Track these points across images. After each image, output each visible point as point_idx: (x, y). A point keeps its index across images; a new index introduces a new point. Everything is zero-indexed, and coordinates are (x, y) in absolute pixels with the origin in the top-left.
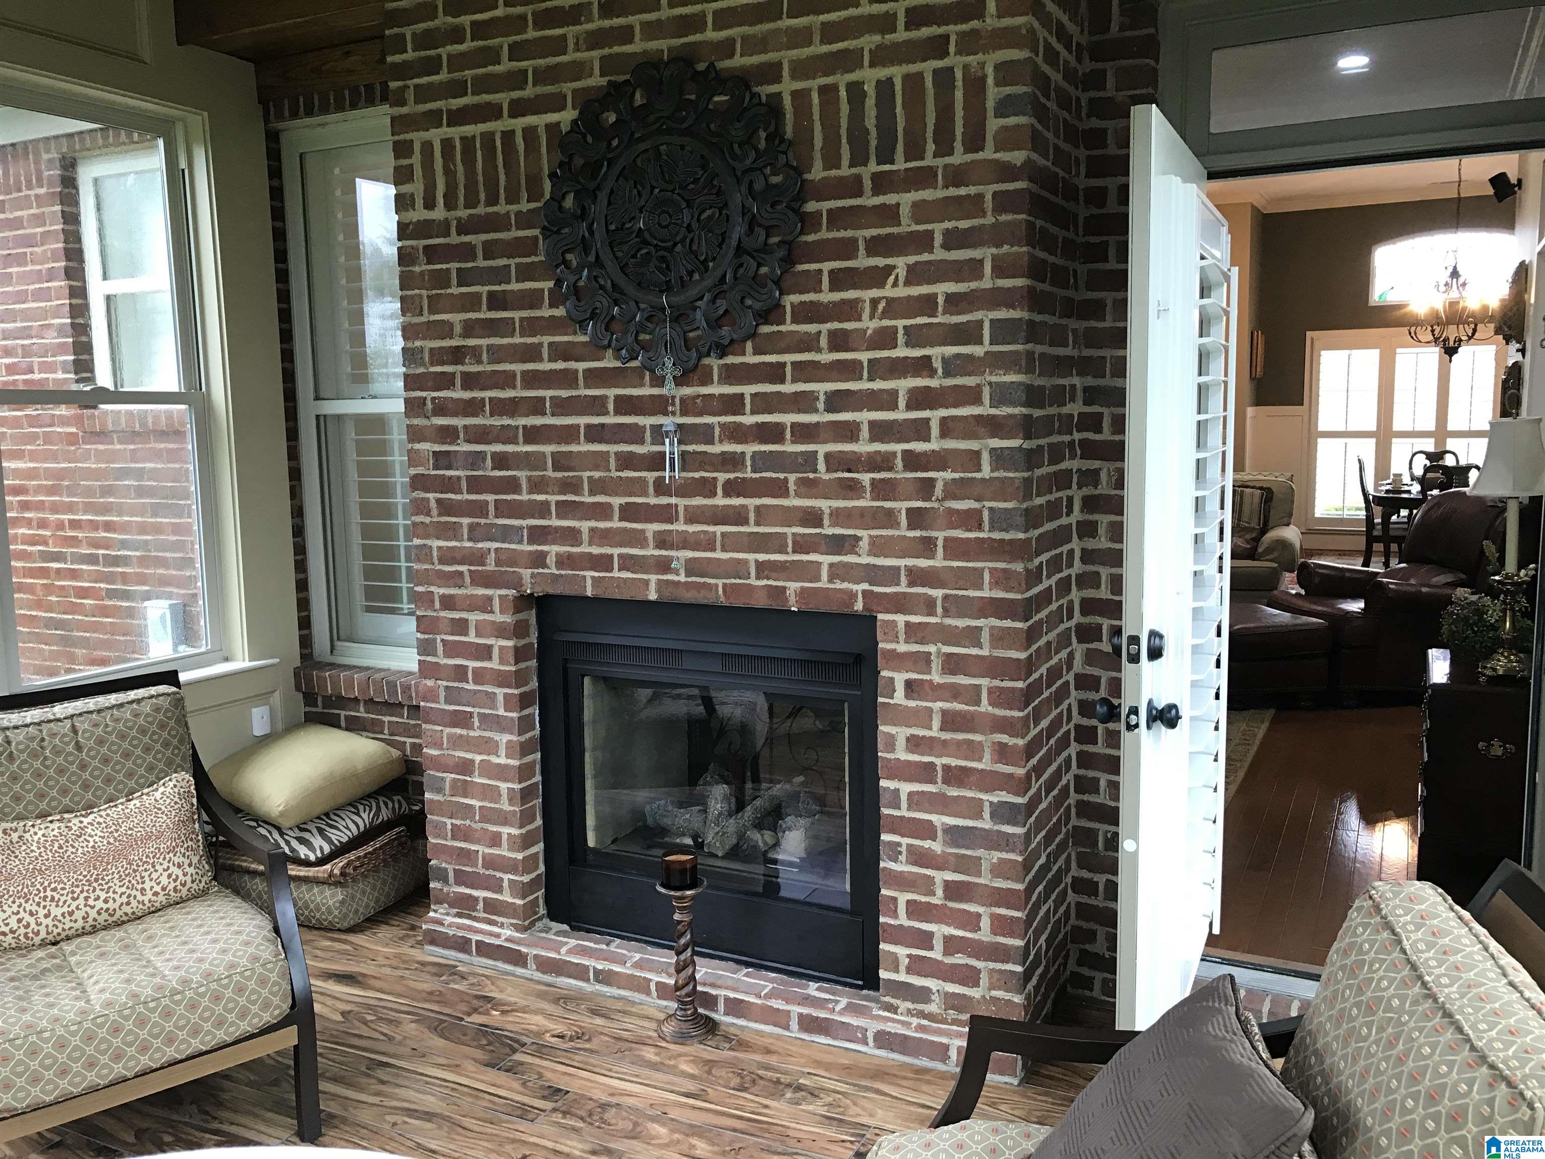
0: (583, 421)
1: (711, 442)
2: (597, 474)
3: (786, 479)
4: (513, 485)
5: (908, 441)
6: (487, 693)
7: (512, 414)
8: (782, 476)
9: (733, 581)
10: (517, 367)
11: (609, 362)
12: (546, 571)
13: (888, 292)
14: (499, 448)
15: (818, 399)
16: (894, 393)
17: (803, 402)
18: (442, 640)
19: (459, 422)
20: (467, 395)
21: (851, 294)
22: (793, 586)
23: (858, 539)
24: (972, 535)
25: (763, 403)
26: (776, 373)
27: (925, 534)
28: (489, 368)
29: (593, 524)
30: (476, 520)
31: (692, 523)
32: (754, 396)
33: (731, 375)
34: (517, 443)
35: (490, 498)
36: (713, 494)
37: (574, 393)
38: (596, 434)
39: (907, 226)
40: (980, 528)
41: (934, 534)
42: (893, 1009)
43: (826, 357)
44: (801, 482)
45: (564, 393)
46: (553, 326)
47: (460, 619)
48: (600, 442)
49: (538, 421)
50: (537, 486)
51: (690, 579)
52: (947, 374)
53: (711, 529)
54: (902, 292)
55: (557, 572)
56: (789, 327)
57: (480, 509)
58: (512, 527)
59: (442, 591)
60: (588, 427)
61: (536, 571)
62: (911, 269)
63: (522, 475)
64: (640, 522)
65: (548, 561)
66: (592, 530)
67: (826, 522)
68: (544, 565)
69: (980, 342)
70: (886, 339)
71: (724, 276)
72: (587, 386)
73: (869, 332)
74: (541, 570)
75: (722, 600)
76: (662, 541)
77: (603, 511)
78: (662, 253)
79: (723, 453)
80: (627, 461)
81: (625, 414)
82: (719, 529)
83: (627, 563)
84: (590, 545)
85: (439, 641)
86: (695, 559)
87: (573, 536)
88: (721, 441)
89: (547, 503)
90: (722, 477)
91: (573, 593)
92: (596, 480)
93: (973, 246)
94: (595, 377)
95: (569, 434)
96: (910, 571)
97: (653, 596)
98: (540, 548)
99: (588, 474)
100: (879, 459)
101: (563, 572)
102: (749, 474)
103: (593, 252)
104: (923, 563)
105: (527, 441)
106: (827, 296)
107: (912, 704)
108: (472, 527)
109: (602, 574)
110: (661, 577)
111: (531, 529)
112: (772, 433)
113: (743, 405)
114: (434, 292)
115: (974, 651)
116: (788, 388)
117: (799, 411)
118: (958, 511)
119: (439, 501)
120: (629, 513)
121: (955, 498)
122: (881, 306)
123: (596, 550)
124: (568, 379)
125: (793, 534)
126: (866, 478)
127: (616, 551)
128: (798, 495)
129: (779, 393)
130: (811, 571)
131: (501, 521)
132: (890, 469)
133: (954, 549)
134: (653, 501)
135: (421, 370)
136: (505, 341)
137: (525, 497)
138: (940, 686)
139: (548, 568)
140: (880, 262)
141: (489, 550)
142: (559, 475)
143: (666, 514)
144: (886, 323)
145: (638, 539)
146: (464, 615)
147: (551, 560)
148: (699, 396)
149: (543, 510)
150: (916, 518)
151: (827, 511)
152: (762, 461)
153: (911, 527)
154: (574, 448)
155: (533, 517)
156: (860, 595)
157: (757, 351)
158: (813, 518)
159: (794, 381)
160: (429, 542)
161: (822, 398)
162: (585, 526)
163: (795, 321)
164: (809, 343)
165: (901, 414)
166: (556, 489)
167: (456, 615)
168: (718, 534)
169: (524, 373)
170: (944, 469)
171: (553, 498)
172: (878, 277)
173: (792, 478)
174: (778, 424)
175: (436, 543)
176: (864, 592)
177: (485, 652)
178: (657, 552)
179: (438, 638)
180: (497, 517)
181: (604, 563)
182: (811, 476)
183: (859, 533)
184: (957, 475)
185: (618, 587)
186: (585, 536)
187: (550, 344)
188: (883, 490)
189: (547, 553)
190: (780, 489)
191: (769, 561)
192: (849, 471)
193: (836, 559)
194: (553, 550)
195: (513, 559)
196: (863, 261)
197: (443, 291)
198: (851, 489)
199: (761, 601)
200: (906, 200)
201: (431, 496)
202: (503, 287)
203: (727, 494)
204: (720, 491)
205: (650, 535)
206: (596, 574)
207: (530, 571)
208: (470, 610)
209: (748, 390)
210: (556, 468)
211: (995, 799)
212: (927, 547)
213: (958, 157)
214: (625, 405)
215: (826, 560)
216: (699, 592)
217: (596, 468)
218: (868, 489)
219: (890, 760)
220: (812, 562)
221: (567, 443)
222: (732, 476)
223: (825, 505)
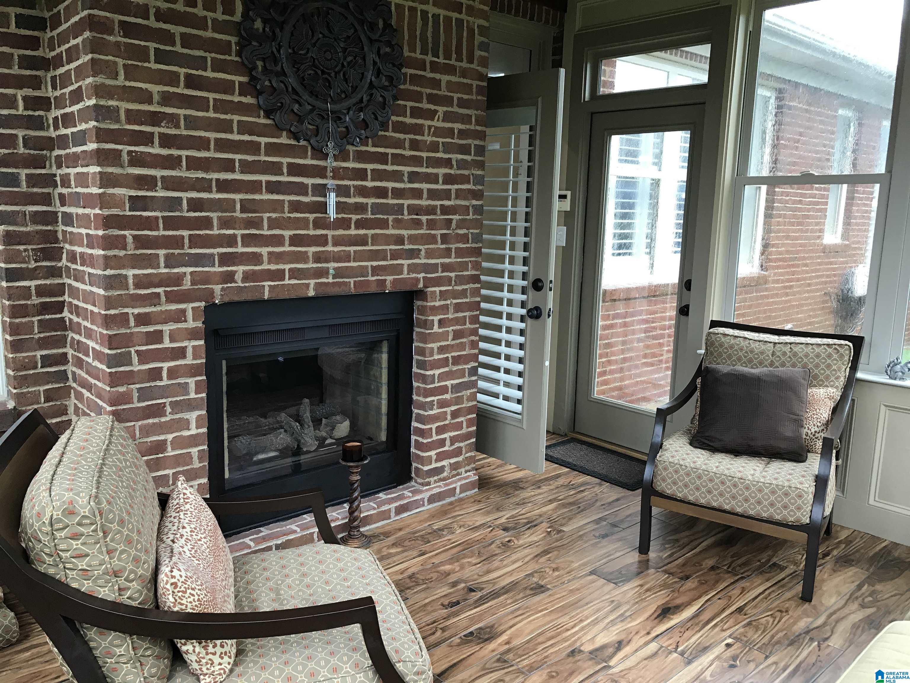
0: (264, 178)
1: (349, 196)
2: (274, 215)
3: (388, 218)
4: (207, 223)
5: (442, 200)
6: (179, 384)
7: (206, 170)
8: (385, 217)
9: (359, 279)
10: (212, 135)
11: (284, 140)
12: (233, 285)
13: (435, 123)
14: (194, 195)
15: (403, 175)
16: (437, 175)
17: (397, 176)
18: (137, 352)
19: (158, 173)
20: (165, 152)
21: (420, 121)
22: (390, 278)
23: (420, 250)
24: (464, 246)
25: (378, 175)
26: (382, 159)
27: (447, 246)
28: (185, 133)
29: (271, 249)
30: (171, 251)
31: (337, 246)
32: (373, 170)
33: (361, 157)
34: (210, 191)
35: (186, 233)
36: (349, 228)
37: (256, 158)
38: (272, 187)
39: (444, 92)
40: (468, 242)
41: (451, 246)
42: (429, 484)
43: (408, 153)
44: (396, 221)
45: (250, 158)
46: (240, 108)
47: (155, 331)
48: (277, 193)
49: (229, 176)
50: (225, 224)
51: (335, 280)
52: (459, 168)
53: (348, 249)
54: (440, 124)
55: (243, 285)
56: (390, 134)
57: (178, 242)
58: (205, 255)
59: (136, 311)
60: (268, 182)
61: (226, 286)
62: (445, 113)
63: (215, 215)
64: (304, 246)
65: (236, 277)
66: (270, 253)
67: (406, 242)
68: (233, 281)
69: (470, 154)
70: (434, 147)
71: (362, 97)
72: (267, 155)
73: (428, 142)
74: (229, 285)
75: (353, 291)
76: (318, 258)
77: (278, 241)
78: (326, 76)
79: (356, 203)
80: (296, 207)
81: (295, 175)
82: (352, 249)
83: (295, 274)
84: (269, 263)
85: (133, 352)
86: (339, 267)
87: (256, 258)
88: (354, 196)
89: (235, 236)
90: (354, 217)
91: (255, 298)
92: (273, 219)
93: (468, 108)
94: (272, 149)
95: (255, 187)
96: (442, 265)
97: (311, 293)
98: (229, 269)
99: (268, 215)
100: (430, 208)
101: (247, 285)
102: (370, 216)
103: (280, 64)
104: (447, 260)
105: (219, 191)
106: (408, 120)
107: (441, 330)
108: (167, 257)
109: (276, 283)
110: (317, 281)
111: (221, 255)
112: (382, 193)
113: (367, 175)
114: (130, 62)
115: (464, 300)
116: (390, 168)
117: (395, 181)
118: (460, 235)
119: (135, 237)
120: (295, 241)
121: (460, 228)
122: (433, 129)
123: (273, 267)
124: (254, 148)
125: (390, 250)
126: (424, 218)
127: (287, 267)
128: (394, 228)
129: (385, 170)
130: (397, 269)
131: (193, 251)
132: (435, 214)
133: (460, 253)
134: (312, 232)
135: (116, 127)
136: (200, 114)
137: (216, 232)
138: (452, 319)
139: (236, 283)
140: (432, 107)
141: (185, 273)
142: (244, 215)
143: (322, 241)
144: (435, 139)
145: (302, 257)
146: (158, 327)
147: (239, 277)
148: (341, 168)
149: (231, 241)
150: (445, 238)
151: (406, 236)
152: (377, 208)
153: (442, 243)
154: (257, 197)
155: (222, 247)
156: (422, 280)
157: (374, 146)
158: (400, 240)
159: (392, 164)
160: (124, 272)
161: (406, 175)
162: (264, 251)
163: (394, 131)
164: (399, 144)
165: (439, 187)
166: (242, 226)
167: (151, 329)
168: (352, 252)
169: (216, 140)
170: (455, 214)
171: (239, 233)
172: (431, 115)
173: (391, 218)
174: (384, 187)
175: (131, 273)
176: (424, 277)
177: (181, 353)
178: (315, 265)
179: (132, 350)
180: (190, 247)
181: (279, 275)
182: (400, 217)
183: (420, 247)
184: (461, 217)
185: (288, 290)
186: (265, 258)
187: (239, 122)
188: (431, 225)
189: (236, 272)
190: (384, 224)
191: (379, 265)
192: (417, 215)
193: (410, 262)
194: (240, 270)
195: (206, 279)
196: (425, 105)
197: (140, 64)
198: (417, 224)
199: (373, 289)
200: (445, 78)
201: (126, 233)
202: (200, 73)
203: (357, 228)
204: (353, 226)
205: (310, 255)
206: (272, 283)
207: (221, 286)
208: (165, 322)
209: (369, 167)
210: (242, 211)
211: (469, 366)
212: (447, 253)
213: (464, 64)
214: (294, 170)
215: (406, 262)
216: (340, 288)
217: (274, 211)
218: (425, 224)
219: (430, 361)
220: (399, 264)
221: (253, 193)
222: (359, 217)
223: (405, 233)
